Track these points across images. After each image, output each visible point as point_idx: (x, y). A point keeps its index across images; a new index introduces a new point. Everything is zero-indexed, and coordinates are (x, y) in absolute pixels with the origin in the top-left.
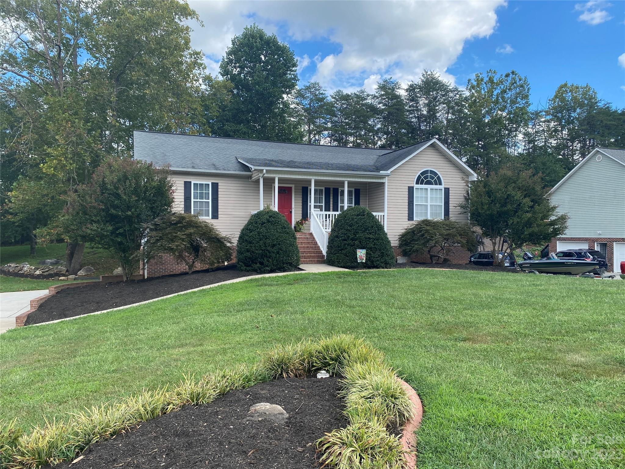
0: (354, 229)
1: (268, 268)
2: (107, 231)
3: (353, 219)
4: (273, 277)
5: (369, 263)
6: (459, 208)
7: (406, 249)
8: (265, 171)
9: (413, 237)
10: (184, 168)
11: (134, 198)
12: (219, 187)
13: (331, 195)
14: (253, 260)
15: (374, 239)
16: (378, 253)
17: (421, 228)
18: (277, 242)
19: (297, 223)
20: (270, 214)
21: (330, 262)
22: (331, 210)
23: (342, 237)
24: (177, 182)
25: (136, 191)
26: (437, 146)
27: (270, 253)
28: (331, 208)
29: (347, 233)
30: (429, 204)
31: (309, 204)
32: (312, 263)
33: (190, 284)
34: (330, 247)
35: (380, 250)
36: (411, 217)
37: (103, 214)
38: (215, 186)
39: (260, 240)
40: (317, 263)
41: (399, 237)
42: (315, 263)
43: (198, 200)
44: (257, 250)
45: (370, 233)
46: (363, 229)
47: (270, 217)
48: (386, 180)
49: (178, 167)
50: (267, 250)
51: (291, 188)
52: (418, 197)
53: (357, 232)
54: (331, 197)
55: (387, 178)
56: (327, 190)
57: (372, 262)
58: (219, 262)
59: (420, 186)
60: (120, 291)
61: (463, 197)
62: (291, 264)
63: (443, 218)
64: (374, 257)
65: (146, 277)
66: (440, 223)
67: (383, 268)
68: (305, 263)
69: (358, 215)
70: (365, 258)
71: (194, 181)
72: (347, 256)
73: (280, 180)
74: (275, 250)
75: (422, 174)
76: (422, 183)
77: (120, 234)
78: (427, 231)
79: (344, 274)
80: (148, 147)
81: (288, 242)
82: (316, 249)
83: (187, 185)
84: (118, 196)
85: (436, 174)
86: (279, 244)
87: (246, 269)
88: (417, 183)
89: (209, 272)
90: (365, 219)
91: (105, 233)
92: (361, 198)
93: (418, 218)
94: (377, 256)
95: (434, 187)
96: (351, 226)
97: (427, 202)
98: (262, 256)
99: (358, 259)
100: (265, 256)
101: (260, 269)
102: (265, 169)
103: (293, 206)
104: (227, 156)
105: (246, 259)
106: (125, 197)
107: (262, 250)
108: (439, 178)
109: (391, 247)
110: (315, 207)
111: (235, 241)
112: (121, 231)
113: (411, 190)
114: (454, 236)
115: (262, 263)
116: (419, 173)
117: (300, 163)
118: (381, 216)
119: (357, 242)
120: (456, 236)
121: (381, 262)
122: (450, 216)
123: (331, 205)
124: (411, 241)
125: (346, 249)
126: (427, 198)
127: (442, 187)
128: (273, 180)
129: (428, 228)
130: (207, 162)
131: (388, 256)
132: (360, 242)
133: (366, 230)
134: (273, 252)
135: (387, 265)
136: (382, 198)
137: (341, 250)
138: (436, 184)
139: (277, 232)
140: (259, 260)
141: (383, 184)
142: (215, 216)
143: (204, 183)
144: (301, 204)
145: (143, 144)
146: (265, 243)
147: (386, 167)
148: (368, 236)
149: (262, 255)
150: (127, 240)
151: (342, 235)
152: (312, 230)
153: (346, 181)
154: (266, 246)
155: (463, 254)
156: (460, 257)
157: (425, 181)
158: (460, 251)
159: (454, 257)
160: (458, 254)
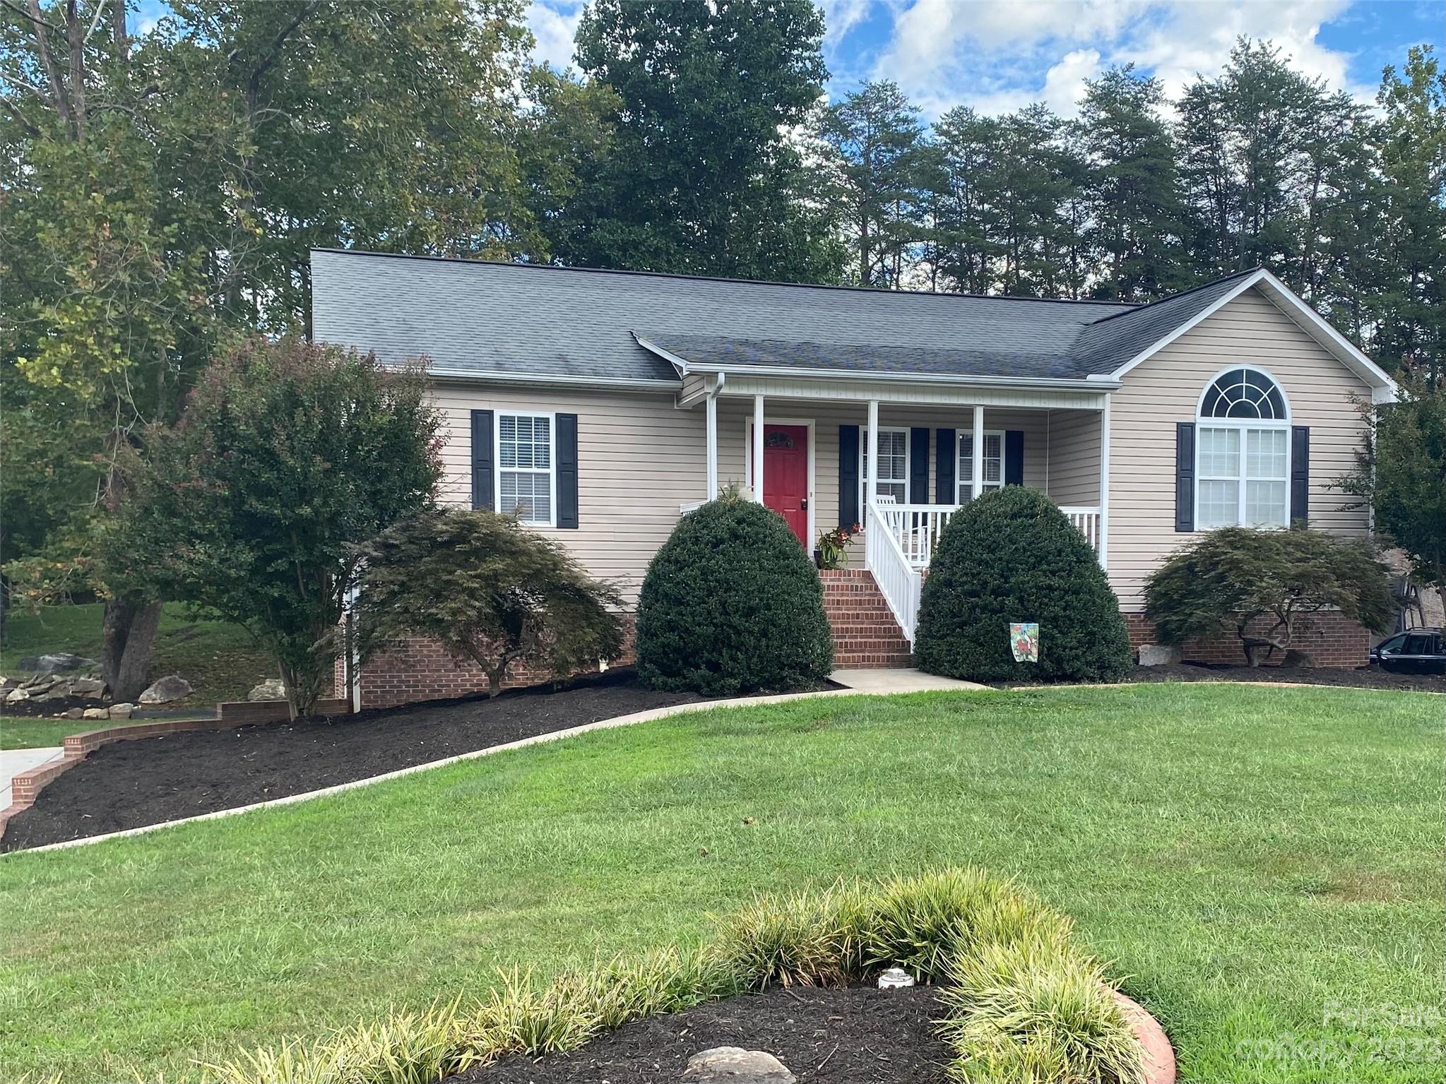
0: (1000, 559)
1: (733, 682)
2: (239, 566)
3: (998, 529)
4: (749, 709)
5: (1047, 664)
6: (1339, 490)
7: (1167, 623)
8: (722, 377)
9: (1189, 584)
10: (471, 367)
11: (320, 464)
12: (580, 428)
13: (933, 451)
14: (689, 657)
15: (1066, 592)
16: (1077, 634)
17: (1214, 555)
18: (761, 600)
19: (824, 540)
20: (739, 514)
21: (926, 663)
22: (932, 499)
23: (965, 583)
24: (451, 413)
25: (324, 444)
26: (1269, 293)
27: (738, 633)
28: (932, 492)
29: (979, 574)
30: (1243, 478)
31: (861, 480)
32: (870, 667)
33: (495, 729)
34: (926, 616)
35: (1083, 624)
36: (1184, 522)
37: (226, 512)
38: (568, 426)
39: (710, 594)
40: (887, 667)
41: (1144, 584)
42: (880, 666)
43: (516, 469)
44: (699, 625)
45: (1053, 573)
46: (1032, 560)
47: (739, 523)
48: (1105, 405)
49: (451, 365)
50: (730, 626)
51: (805, 428)
52: (1209, 457)
53: (1011, 570)
54: (933, 460)
55: (1108, 396)
56: (920, 437)
57: (1059, 661)
58: (582, 663)
59: (1214, 422)
60: (282, 749)
61: (1352, 457)
62: (804, 669)
63: (1288, 523)
64: (1065, 648)
65: (357, 709)
66: (1277, 539)
67: (1092, 680)
68: (848, 667)
69: (1014, 516)
70: (1035, 651)
71: (501, 408)
72: (981, 645)
73: (770, 405)
74: (754, 625)
75: (1223, 382)
76: (1220, 413)
77: (278, 575)
78: (1235, 564)
79: (969, 698)
80: (359, 304)
81: (796, 600)
82: (883, 623)
83: (481, 422)
84: (270, 458)
85: (1266, 383)
86: (768, 607)
87: (665, 684)
88: (1206, 412)
89: (552, 692)
90: (1037, 529)
91: (232, 571)
92: (1026, 461)
93: (1206, 523)
94: (1074, 643)
95: (1259, 423)
96: (992, 551)
97: (1236, 471)
98: (718, 643)
99: (1015, 653)
100: (723, 642)
101: (709, 685)
102: (722, 369)
103: (811, 487)
104: (605, 329)
105: (665, 652)
106: (291, 462)
107: (715, 625)
108: (1275, 396)
109: (1119, 616)
110: (881, 489)
111: (632, 597)
112: (281, 565)
113: (1185, 434)
114: (1318, 580)
115: (714, 666)
116: (1212, 382)
117: (834, 349)
118: (1089, 517)
119: (1010, 601)
120: (1325, 579)
121: (1089, 664)
122: (1311, 515)
123: (932, 484)
124: (1183, 596)
125: (977, 620)
126: (1235, 459)
127: (1286, 424)
128: (749, 403)
129: (1239, 555)
130: (539, 349)
131: (1108, 642)
132: (1021, 600)
133: (1040, 563)
134: (751, 633)
135: (1105, 672)
136: (1094, 462)
137: (962, 625)
138: (1267, 415)
139: (762, 568)
140: (706, 654)
141: (1098, 414)
142: (568, 519)
143: (533, 414)
144: (836, 481)
145: (342, 293)
146: (723, 604)
147: (1106, 359)
148: (1044, 581)
149: (716, 639)
150: (299, 594)
151: (964, 579)
152: (871, 564)
153: (980, 406)
154: (729, 615)
155: (1350, 637)
156: (1342, 646)
157: (1232, 405)
158: (1341, 628)
159: (1320, 646)
160: (1334, 637)
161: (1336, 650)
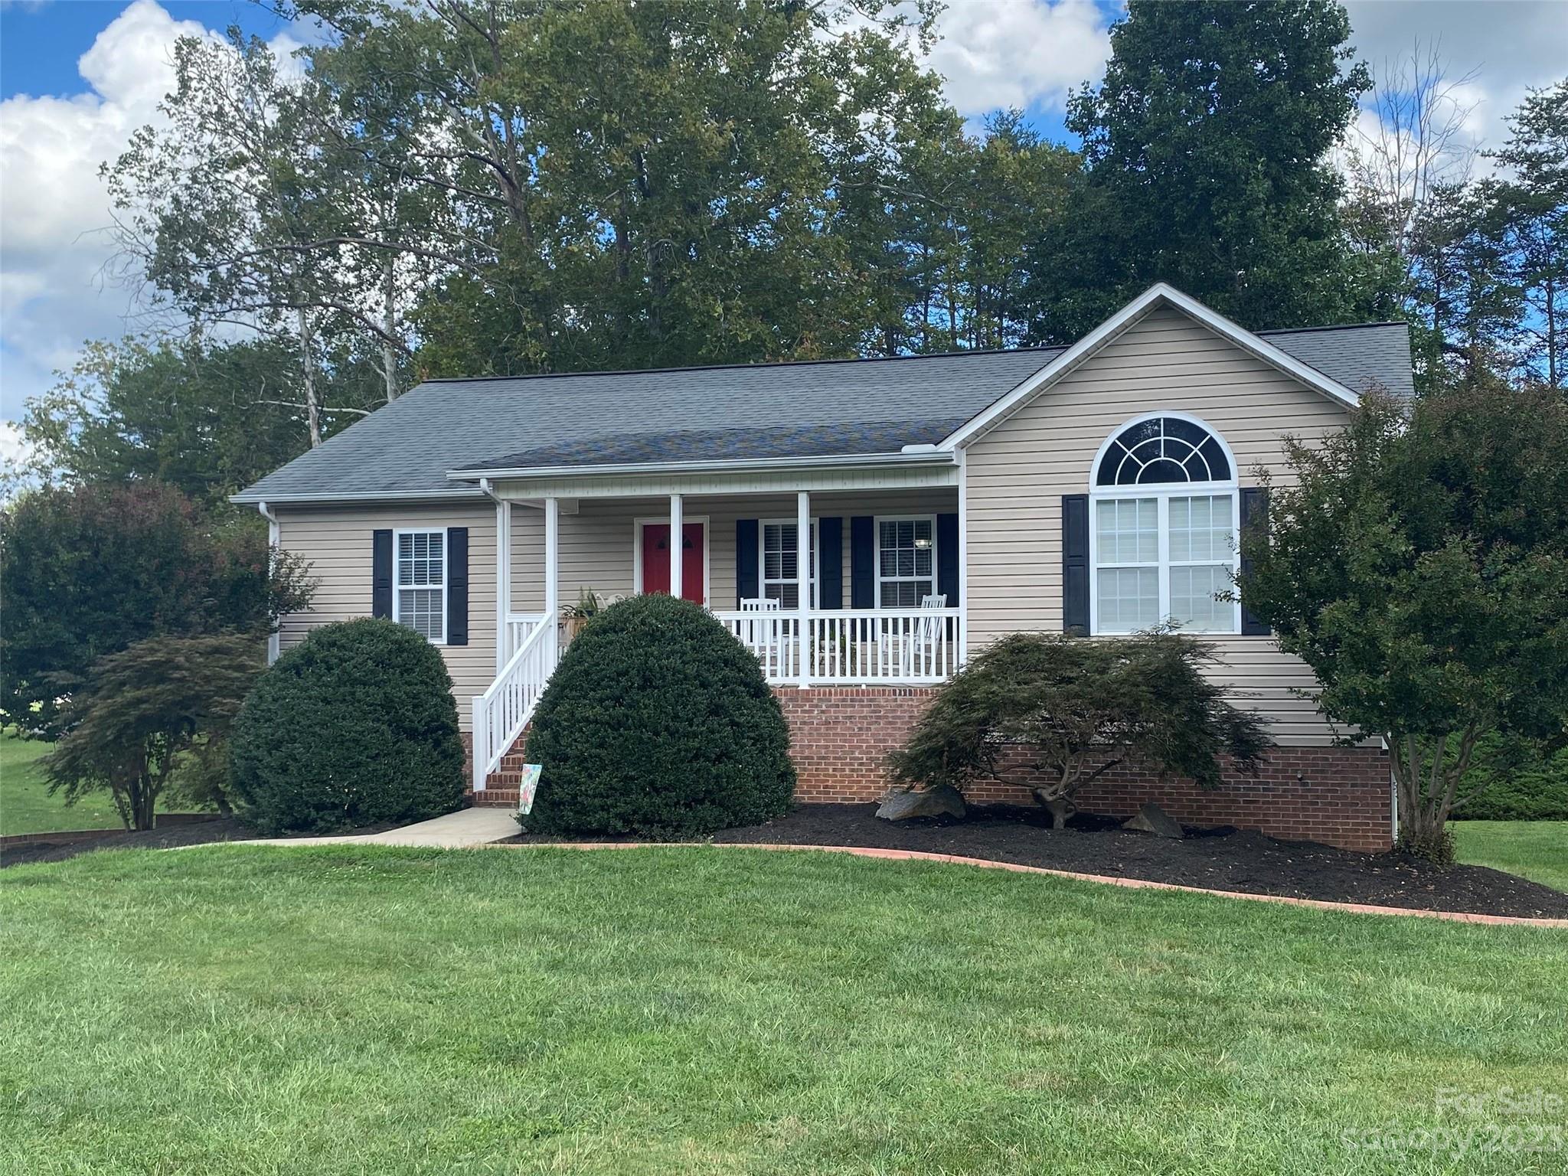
8: (484, 483)
12: (470, 541)
13: (846, 543)
22: (847, 600)
28: (847, 592)
30: (1164, 564)
36: (1074, 622)
38: (459, 539)
43: (412, 586)
48: (959, 480)
51: (700, 527)
52: (1113, 537)
54: (846, 554)
55: (955, 468)
56: (832, 529)
59: (1116, 491)
63: (1238, 623)
71: (401, 528)
75: (1129, 438)
76: (1127, 478)
83: (382, 540)
85: (1195, 433)
88: (1105, 478)
95: (1189, 488)
97: (1155, 555)
102: (484, 475)
103: (706, 593)
108: (1213, 450)
113: (1075, 509)
116: (1113, 438)
123: (847, 582)
126: (1151, 538)
127: (1230, 487)
138: (1199, 475)
141: (950, 492)
142: (457, 634)
143: (428, 530)
144: (734, 583)
153: (803, 491)
155: (1353, 785)
156: (1338, 798)
157: (1144, 467)
158: (1336, 772)
159: (1301, 797)
160: (1326, 784)
161: (1330, 804)
